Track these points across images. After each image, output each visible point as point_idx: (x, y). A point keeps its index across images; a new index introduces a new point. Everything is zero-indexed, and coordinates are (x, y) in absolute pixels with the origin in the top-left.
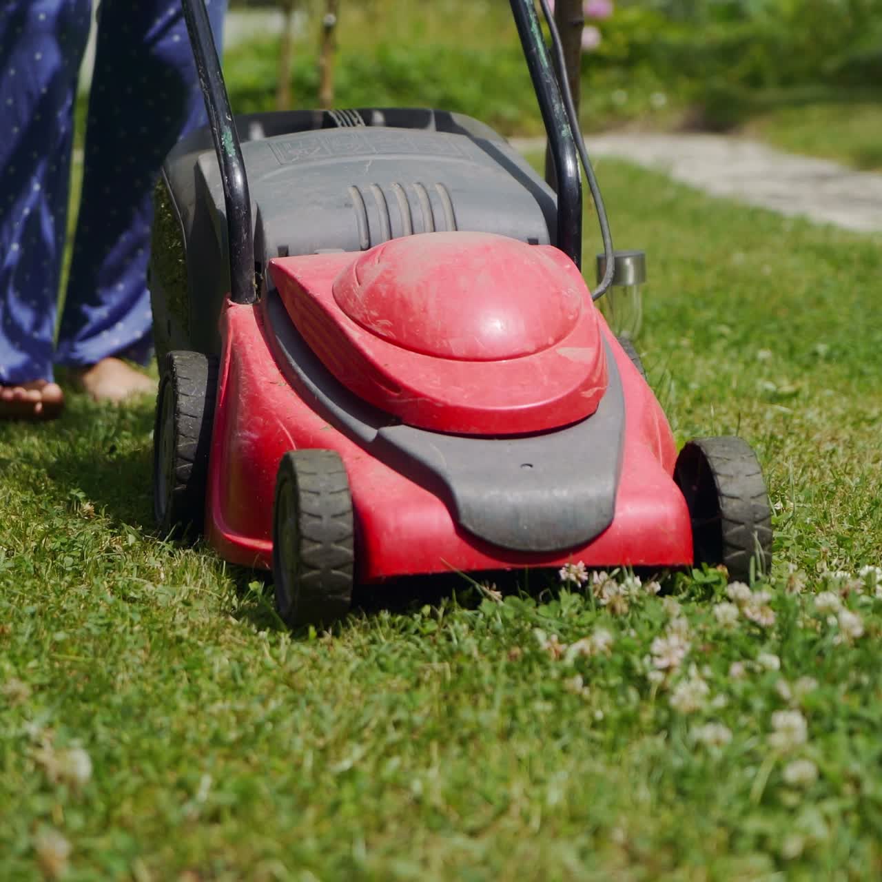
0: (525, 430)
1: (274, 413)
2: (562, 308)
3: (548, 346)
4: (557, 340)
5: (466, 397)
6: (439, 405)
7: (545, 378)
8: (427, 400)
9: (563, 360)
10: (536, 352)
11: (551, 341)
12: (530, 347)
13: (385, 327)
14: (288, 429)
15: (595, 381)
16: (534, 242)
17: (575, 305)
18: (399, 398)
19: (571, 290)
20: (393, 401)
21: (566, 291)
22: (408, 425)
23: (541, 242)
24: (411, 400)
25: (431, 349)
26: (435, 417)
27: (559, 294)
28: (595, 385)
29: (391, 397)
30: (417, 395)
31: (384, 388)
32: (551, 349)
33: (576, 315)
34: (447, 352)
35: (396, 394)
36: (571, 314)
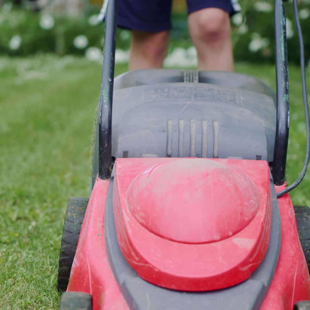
0: (202, 289)
1: (87, 253)
2: (242, 214)
3: (228, 237)
4: (234, 234)
5: (172, 267)
6: (156, 270)
7: (220, 258)
8: (151, 266)
9: (235, 246)
10: (221, 240)
11: (231, 233)
12: (217, 237)
13: (142, 217)
14: (90, 266)
15: (251, 260)
16: (259, 158)
17: (252, 210)
18: (138, 262)
19: (252, 201)
20: (135, 263)
21: (248, 202)
22: (141, 278)
23: (262, 158)
24: (143, 264)
25: (161, 233)
26: (154, 276)
27: (242, 205)
28: (250, 263)
29: (135, 260)
30: (146, 262)
31: (133, 254)
32: (230, 238)
33: (251, 217)
34: (169, 237)
35: (137, 259)
36: (247, 217)
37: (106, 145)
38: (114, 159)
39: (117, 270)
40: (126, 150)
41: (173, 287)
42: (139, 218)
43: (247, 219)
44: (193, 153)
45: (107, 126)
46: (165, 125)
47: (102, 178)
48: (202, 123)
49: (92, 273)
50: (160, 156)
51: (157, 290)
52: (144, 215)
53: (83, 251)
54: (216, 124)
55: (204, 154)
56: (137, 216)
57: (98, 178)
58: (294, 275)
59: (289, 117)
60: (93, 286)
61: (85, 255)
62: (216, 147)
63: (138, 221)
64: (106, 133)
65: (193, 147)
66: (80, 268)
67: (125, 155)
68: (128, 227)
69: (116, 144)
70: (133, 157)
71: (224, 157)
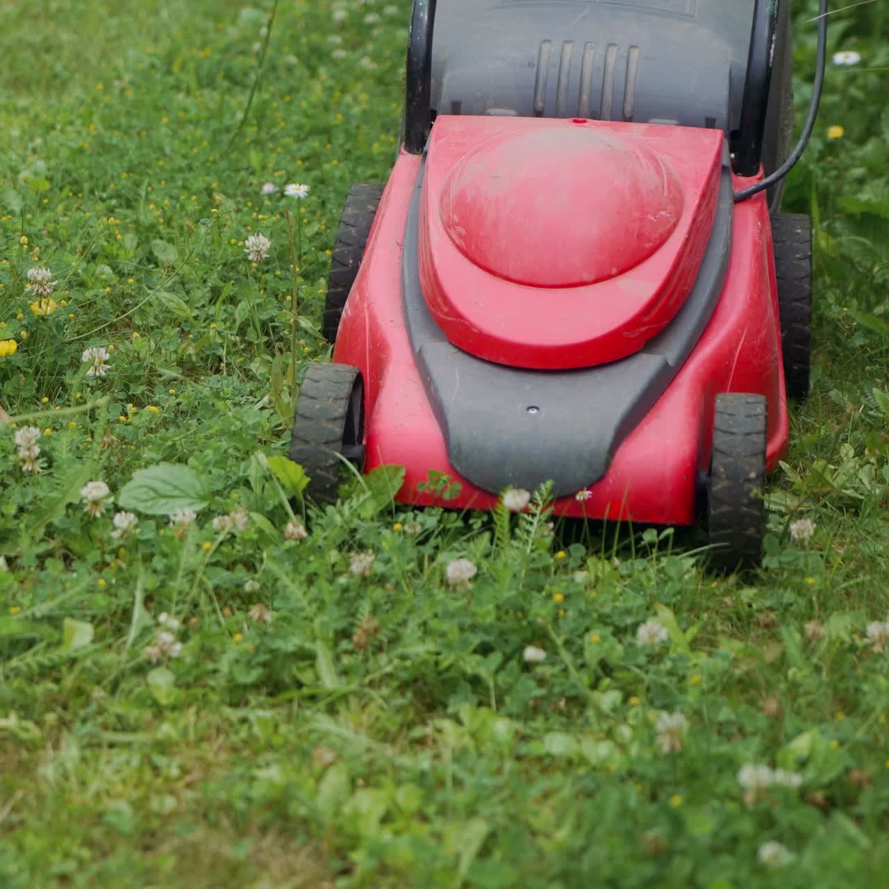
1: (367, 295)
2: (639, 237)
3: (610, 277)
4: (622, 271)
5: (503, 324)
6: (475, 331)
8: (467, 323)
11: (614, 271)
13: (460, 236)
15: (646, 319)
16: (710, 123)
17: (661, 230)
18: (446, 314)
19: (663, 213)
20: (442, 316)
21: (654, 216)
22: (450, 343)
23: (717, 123)
24: (454, 319)
25: (492, 267)
26: (471, 341)
27: (642, 219)
28: (644, 324)
29: (442, 311)
30: (460, 316)
31: (440, 300)
32: (614, 279)
33: (658, 242)
34: (505, 273)
35: (446, 309)
36: (650, 241)
37: (420, 88)
38: (433, 115)
39: (413, 328)
40: (457, 99)
41: (502, 360)
42: (454, 236)
43: (648, 245)
44: (585, 108)
45: (422, 53)
46: (535, 52)
47: (410, 151)
48: (607, 51)
49: (371, 329)
50: (521, 114)
51: (476, 364)
52: (464, 232)
53: (361, 290)
54: (635, 54)
55: (606, 112)
56: (452, 232)
57: (403, 150)
58: (736, 348)
59: (773, 46)
60: (371, 351)
61: (362, 298)
62: (630, 99)
63: (453, 241)
64: (421, 65)
65: (585, 97)
66: (353, 319)
67: (456, 109)
68: (435, 252)
69: (440, 85)
70: (470, 113)
71: (644, 120)
